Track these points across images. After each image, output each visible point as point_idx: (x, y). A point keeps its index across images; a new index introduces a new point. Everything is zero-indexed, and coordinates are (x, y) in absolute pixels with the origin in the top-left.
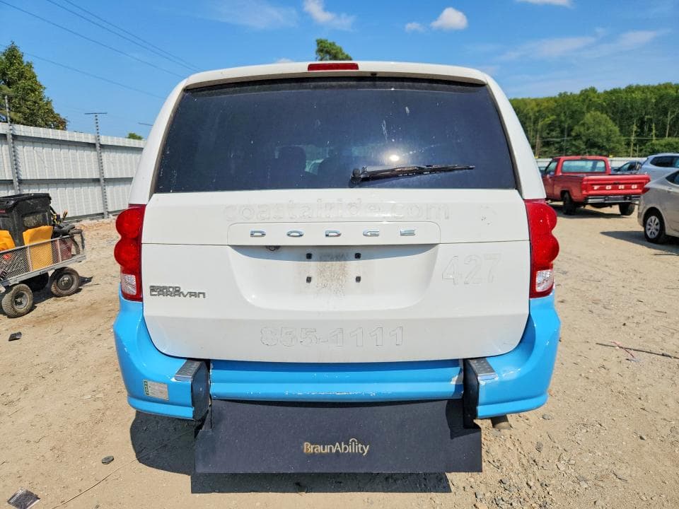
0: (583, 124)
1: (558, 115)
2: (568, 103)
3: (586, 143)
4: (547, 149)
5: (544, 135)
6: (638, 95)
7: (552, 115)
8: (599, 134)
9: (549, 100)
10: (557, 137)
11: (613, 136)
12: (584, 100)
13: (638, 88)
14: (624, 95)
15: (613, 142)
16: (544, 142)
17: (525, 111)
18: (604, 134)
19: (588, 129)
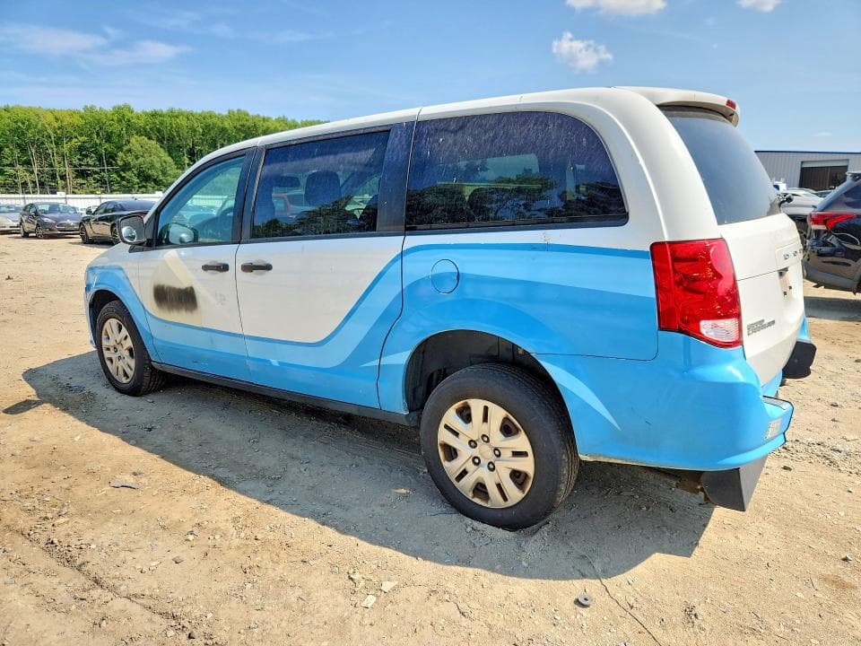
0: (130, 151)
1: (90, 136)
2: (99, 121)
3: (139, 176)
4: (83, 182)
5: (76, 162)
6: (183, 122)
7: (81, 135)
8: (152, 166)
9: (72, 113)
10: (95, 166)
11: (168, 169)
12: (119, 121)
13: (181, 114)
14: (167, 120)
15: (170, 175)
16: (77, 171)
17: (39, 126)
18: (158, 165)
19: (137, 158)
